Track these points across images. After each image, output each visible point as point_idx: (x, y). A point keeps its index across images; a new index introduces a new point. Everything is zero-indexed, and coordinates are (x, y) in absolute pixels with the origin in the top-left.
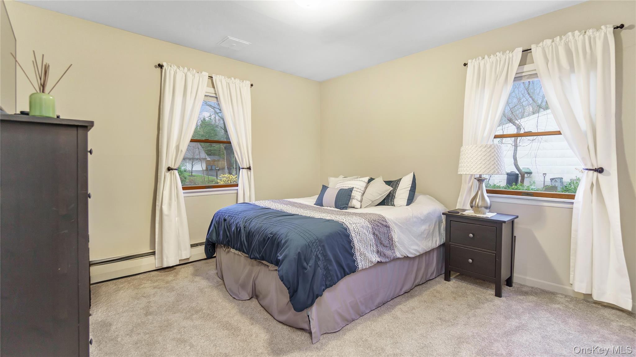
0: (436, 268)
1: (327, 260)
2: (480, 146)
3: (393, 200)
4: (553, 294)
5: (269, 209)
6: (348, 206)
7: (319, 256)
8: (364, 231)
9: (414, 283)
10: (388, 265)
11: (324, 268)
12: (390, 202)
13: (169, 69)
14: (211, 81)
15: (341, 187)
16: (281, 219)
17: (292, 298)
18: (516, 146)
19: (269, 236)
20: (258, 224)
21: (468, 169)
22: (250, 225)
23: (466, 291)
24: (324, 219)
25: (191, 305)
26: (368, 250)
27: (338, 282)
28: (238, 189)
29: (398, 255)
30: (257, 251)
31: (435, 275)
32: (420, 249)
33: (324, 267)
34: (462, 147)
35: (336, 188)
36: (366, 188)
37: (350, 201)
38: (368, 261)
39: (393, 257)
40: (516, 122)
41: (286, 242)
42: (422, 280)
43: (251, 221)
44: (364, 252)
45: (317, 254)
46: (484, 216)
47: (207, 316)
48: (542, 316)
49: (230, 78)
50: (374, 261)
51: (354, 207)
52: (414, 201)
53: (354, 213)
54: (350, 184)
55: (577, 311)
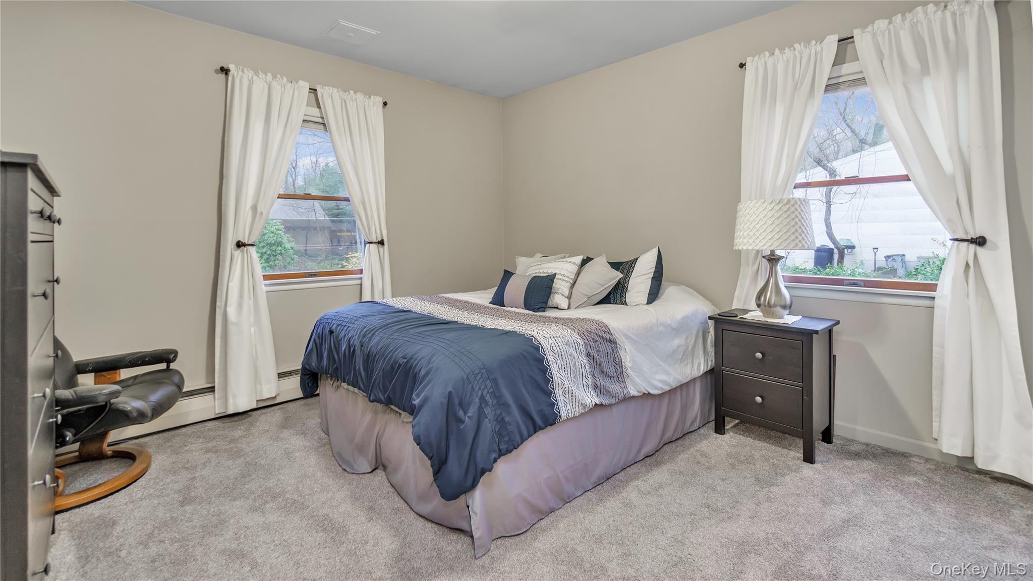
0: (699, 411)
1: (502, 404)
2: (771, 201)
3: (624, 295)
4: (904, 455)
5: (409, 313)
6: (546, 305)
7: (486, 399)
8: (570, 351)
9: (661, 439)
10: (615, 409)
11: (496, 420)
12: (619, 299)
13: (239, 75)
14: (315, 95)
15: (536, 273)
16: (422, 332)
17: (437, 476)
18: (829, 203)
19: (401, 361)
20: (384, 339)
21: (751, 241)
22: (370, 341)
23: (753, 452)
24: (500, 329)
25: (265, 484)
26: (578, 385)
27: (521, 444)
28: (362, 278)
29: (633, 392)
30: (380, 389)
31: (698, 424)
32: (672, 379)
33: (496, 417)
34: (740, 204)
35: (527, 274)
36: (578, 274)
37: (551, 296)
38: (577, 404)
39: (622, 395)
40: (828, 164)
41: (427, 373)
42: (676, 433)
43: (373, 334)
44: (571, 389)
45: (482, 395)
46: (781, 321)
47: (293, 504)
48: (889, 499)
49: (347, 91)
50: (588, 403)
51: (557, 308)
52: (659, 296)
53: (556, 318)
54: (550, 268)
55: (948, 488)
